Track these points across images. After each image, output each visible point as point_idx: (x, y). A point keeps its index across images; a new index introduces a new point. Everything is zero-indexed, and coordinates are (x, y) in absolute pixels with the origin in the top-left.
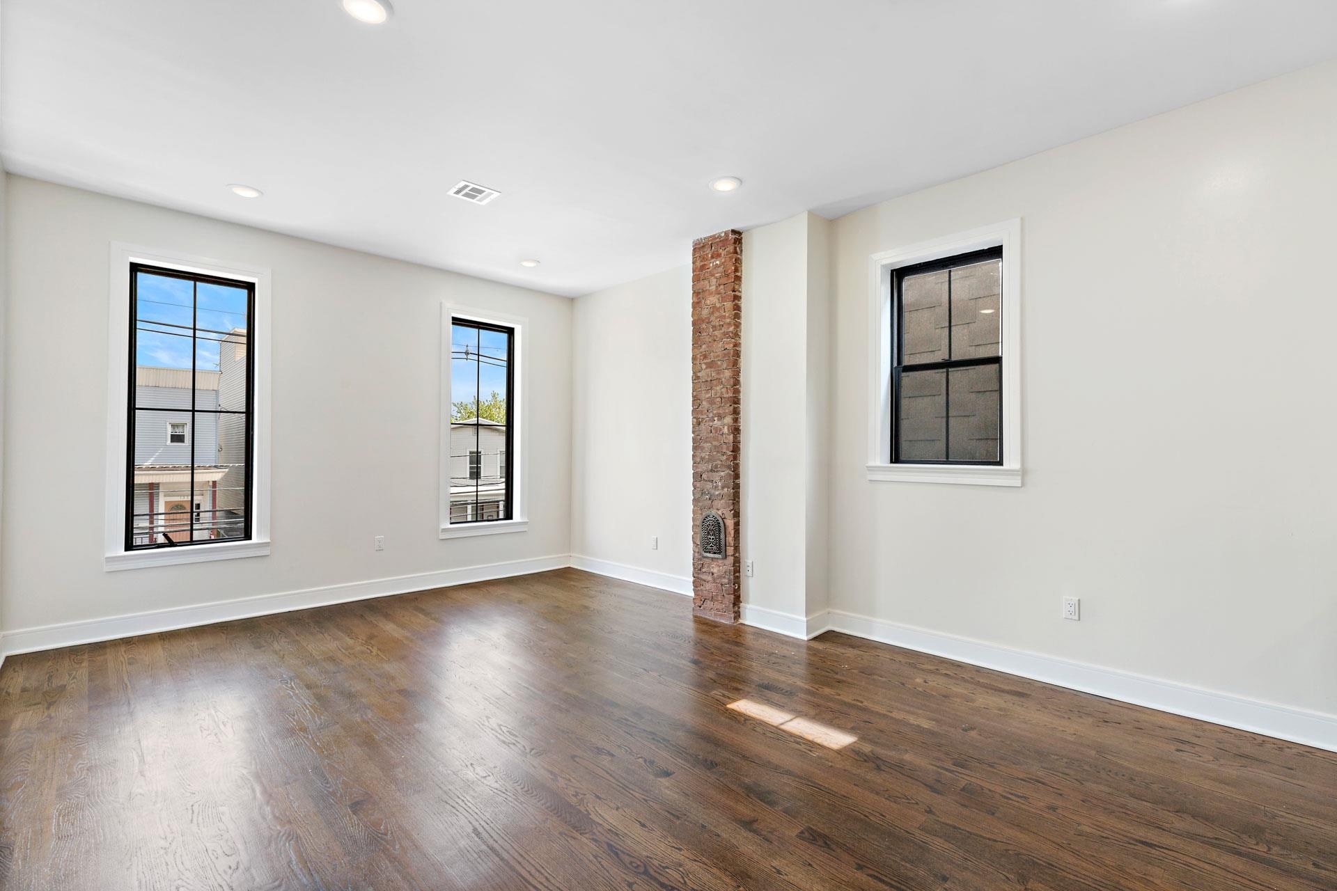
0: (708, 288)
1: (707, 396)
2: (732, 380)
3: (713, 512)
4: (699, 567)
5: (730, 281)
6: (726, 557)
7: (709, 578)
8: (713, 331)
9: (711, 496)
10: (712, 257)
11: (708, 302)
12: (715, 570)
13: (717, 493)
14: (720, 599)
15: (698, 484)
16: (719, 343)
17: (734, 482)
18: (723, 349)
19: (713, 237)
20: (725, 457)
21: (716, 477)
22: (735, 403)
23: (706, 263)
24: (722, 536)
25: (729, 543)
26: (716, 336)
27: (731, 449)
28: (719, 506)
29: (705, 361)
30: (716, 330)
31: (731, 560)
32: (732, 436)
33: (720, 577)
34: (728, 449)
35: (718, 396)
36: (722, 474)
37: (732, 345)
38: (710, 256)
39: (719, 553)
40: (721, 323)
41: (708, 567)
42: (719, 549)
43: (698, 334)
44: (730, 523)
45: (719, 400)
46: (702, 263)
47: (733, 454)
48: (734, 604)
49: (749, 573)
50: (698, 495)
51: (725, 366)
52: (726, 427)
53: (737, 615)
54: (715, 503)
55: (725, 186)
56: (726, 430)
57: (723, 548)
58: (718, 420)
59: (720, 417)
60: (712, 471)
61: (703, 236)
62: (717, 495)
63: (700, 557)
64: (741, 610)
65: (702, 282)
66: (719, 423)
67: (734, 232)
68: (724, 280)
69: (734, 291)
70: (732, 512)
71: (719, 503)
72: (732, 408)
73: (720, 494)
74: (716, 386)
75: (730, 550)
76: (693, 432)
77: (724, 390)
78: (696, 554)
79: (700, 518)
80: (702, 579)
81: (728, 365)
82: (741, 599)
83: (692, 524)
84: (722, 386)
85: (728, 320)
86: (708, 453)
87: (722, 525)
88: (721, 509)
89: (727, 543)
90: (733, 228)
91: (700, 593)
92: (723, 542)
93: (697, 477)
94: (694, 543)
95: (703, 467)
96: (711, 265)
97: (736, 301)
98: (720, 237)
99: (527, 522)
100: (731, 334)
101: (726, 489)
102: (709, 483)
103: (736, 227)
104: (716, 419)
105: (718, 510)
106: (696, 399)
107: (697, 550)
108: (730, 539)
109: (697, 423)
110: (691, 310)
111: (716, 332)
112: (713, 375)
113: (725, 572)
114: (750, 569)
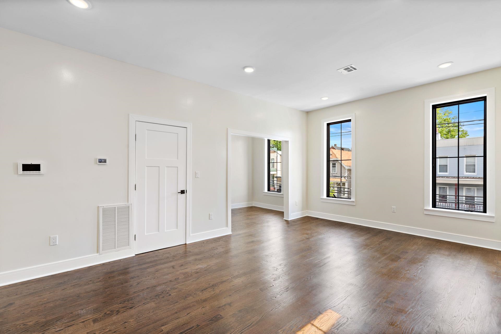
99: (494, 217)
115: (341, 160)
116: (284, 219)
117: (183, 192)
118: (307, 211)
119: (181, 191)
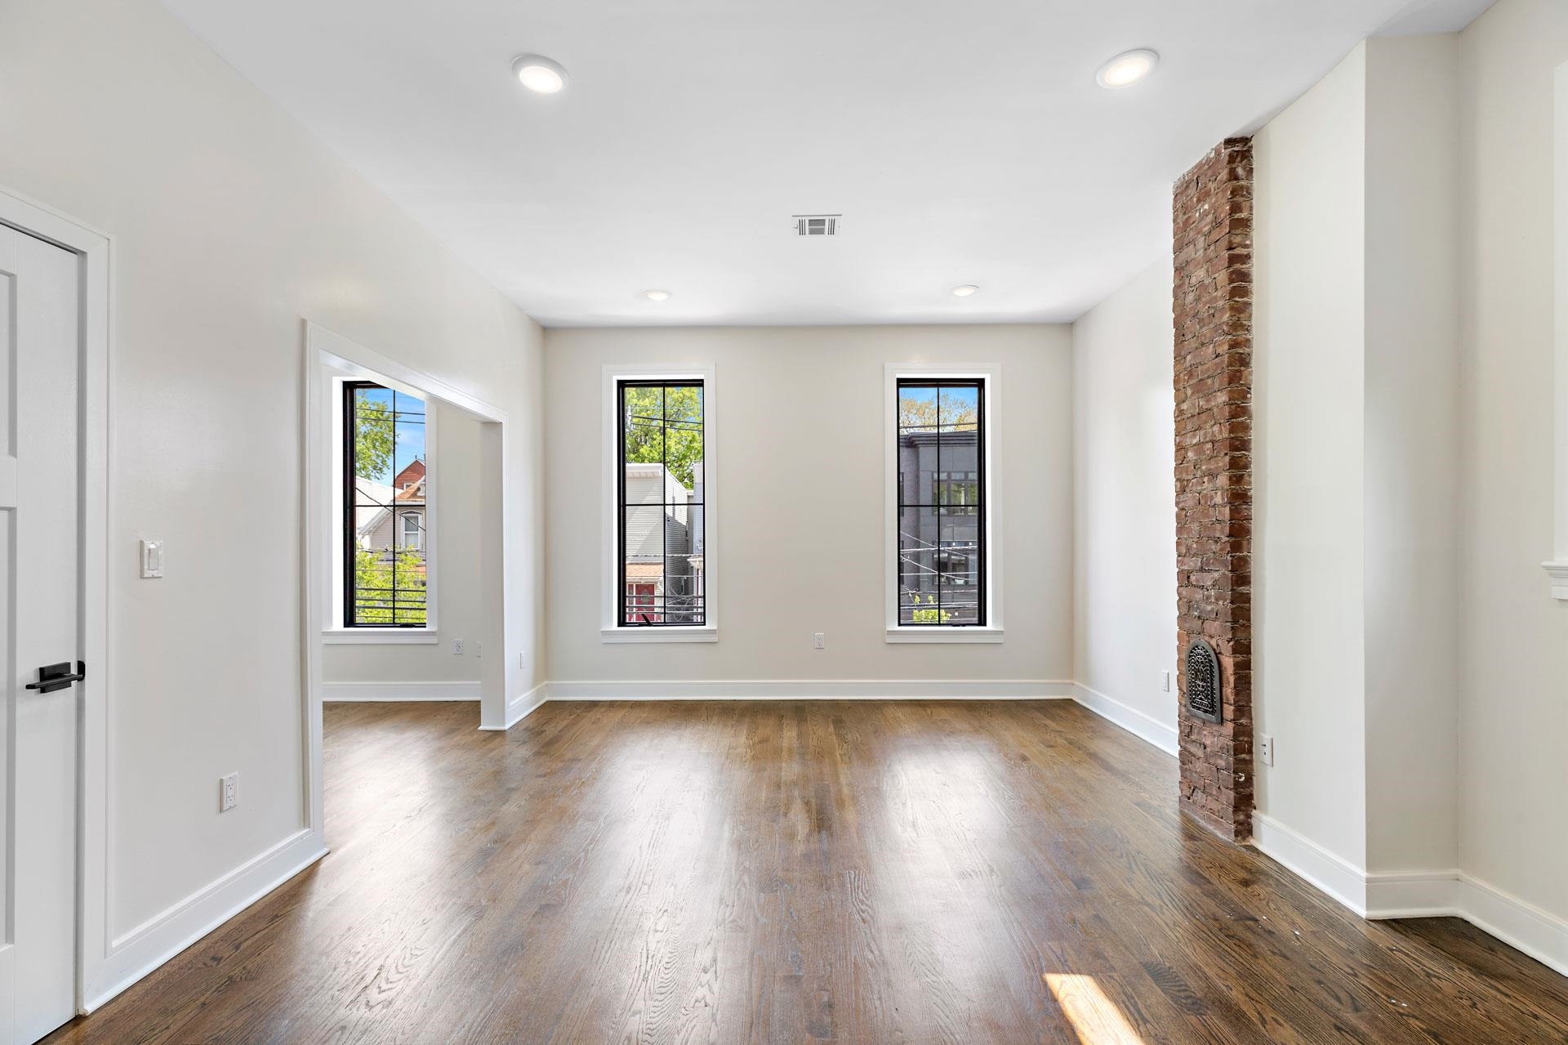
0: (1193, 256)
1: (1194, 441)
2: (1227, 409)
3: (1203, 641)
4: (1187, 731)
5: (1223, 234)
6: (1222, 721)
7: (1200, 753)
8: (1201, 328)
9: (1201, 612)
10: (1199, 201)
11: (1194, 280)
12: (1208, 742)
13: (1209, 608)
14: (1214, 793)
15: (1184, 592)
16: (1208, 348)
17: (1232, 590)
18: (1214, 356)
19: (1200, 166)
20: (1219, 546)
21: (1208, 579)
22: (1234, 448)
23: (1190, 214)
24: (1216, 685)
25: (1228, 699)
26: (1204, 335)
27: (1227, 530)
28: (1213, 632)
29: (1191, 382)
30: (1204, 326)
31: (1229, 728)
32: (1227, 509)
33: (1215, 754)
34: (1222, 532)
35: (1208, 439)
36: (1216, 575)
37: (1226, 347)
38: (1195, 199)
39: (1212, 713)
40: (1212, 311)
41: (1199, 733)
42: (1212, 706)
43: (1182, 338)
44: (1228, 662)
45: (1209, 445)
46: (1186, 217)
47: (1233, 539)
48: (1234, 807)
49: (1267, 759)
50: (1185, 610)
51: (1217, 386)
52: (1219, 493)
53: (1245, 829)
54: (1207, 624)
55: (1129, 72)
56: (1218, 499)
57: (1217, 704)
58: (1209, 481)
59: (1213, 475)
60: (1202, 570)
61: (1185, 172)
62: (1209, 612)
63: (1188, 714)
64: (1253, 821)
65: (1186, 250)
66: (1211, 485)
67: (1229, 142)
68: (1215, 236)
69: (1230, 249)
70: (1231, 643)
71: (1213, 627)
72: (1227, 458)
73: (1213, 609)
74: (1206, 422)
75: (1229, 711)
76: (1177, 504)
77: (1216, 428)
78: (1183, 710)
79: (1186, 648)
80: (1190, 752)
81: (1221, 384)
82: (1255, 802)
83: (1177, 657)
84: (1213, 423)
85: (1221, 303)
86: (1196, 540)
87: (1215, 664)
88: (1217, 636)
89: (1224, 698)
90: (1227, 136)
91: (1188, 774)
92: (1217, 695)
93: (1185, 578)
94: (1180, 689)
95: (1193, 563)
96: (1198, 214)
97: (1238, 266)
98: (1208, 160)
99: (1003, 632)
100: (1225, 328)
101: (1221, 602)
102: (1198, 590)
103: (1233, 131)
104: (1206, 479)
105: (1211, 637)
106: (1180, 448)
107: (1184, 702)
108: (1229, 692)
109: (1182, 490)
110: (1173, 300)
111: (1203, 329)
112: (1201, 403)
113: (1222, 748)
114: (1267, 749)
115: (664, 505)
116: (481, 728)
117: (52, 678)
118: (546, 685)
119: (42, 670)
